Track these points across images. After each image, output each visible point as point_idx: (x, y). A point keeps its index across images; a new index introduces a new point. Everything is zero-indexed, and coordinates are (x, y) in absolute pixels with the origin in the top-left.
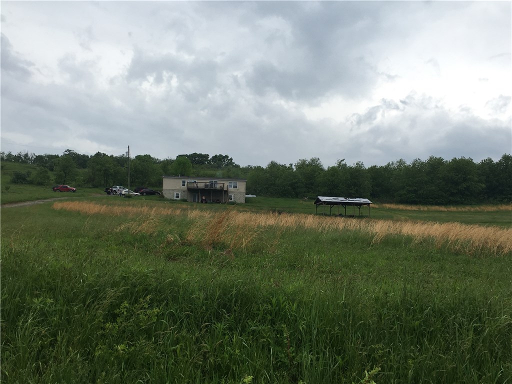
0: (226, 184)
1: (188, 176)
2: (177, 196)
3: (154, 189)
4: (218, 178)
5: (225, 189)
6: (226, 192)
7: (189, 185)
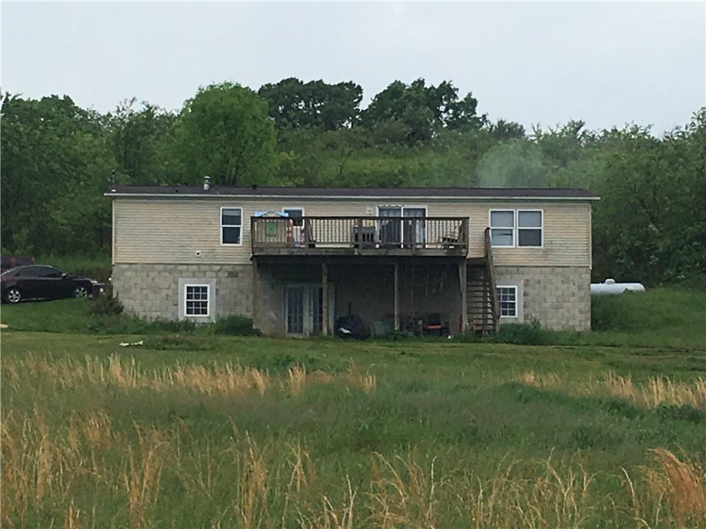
0: (480, 220)
1: (256, 188)
2: (197, 299)
3: (67, 266)
4: (431, 191)
5: (474, 251)
6: (482, 269)
7: (262, 238)
